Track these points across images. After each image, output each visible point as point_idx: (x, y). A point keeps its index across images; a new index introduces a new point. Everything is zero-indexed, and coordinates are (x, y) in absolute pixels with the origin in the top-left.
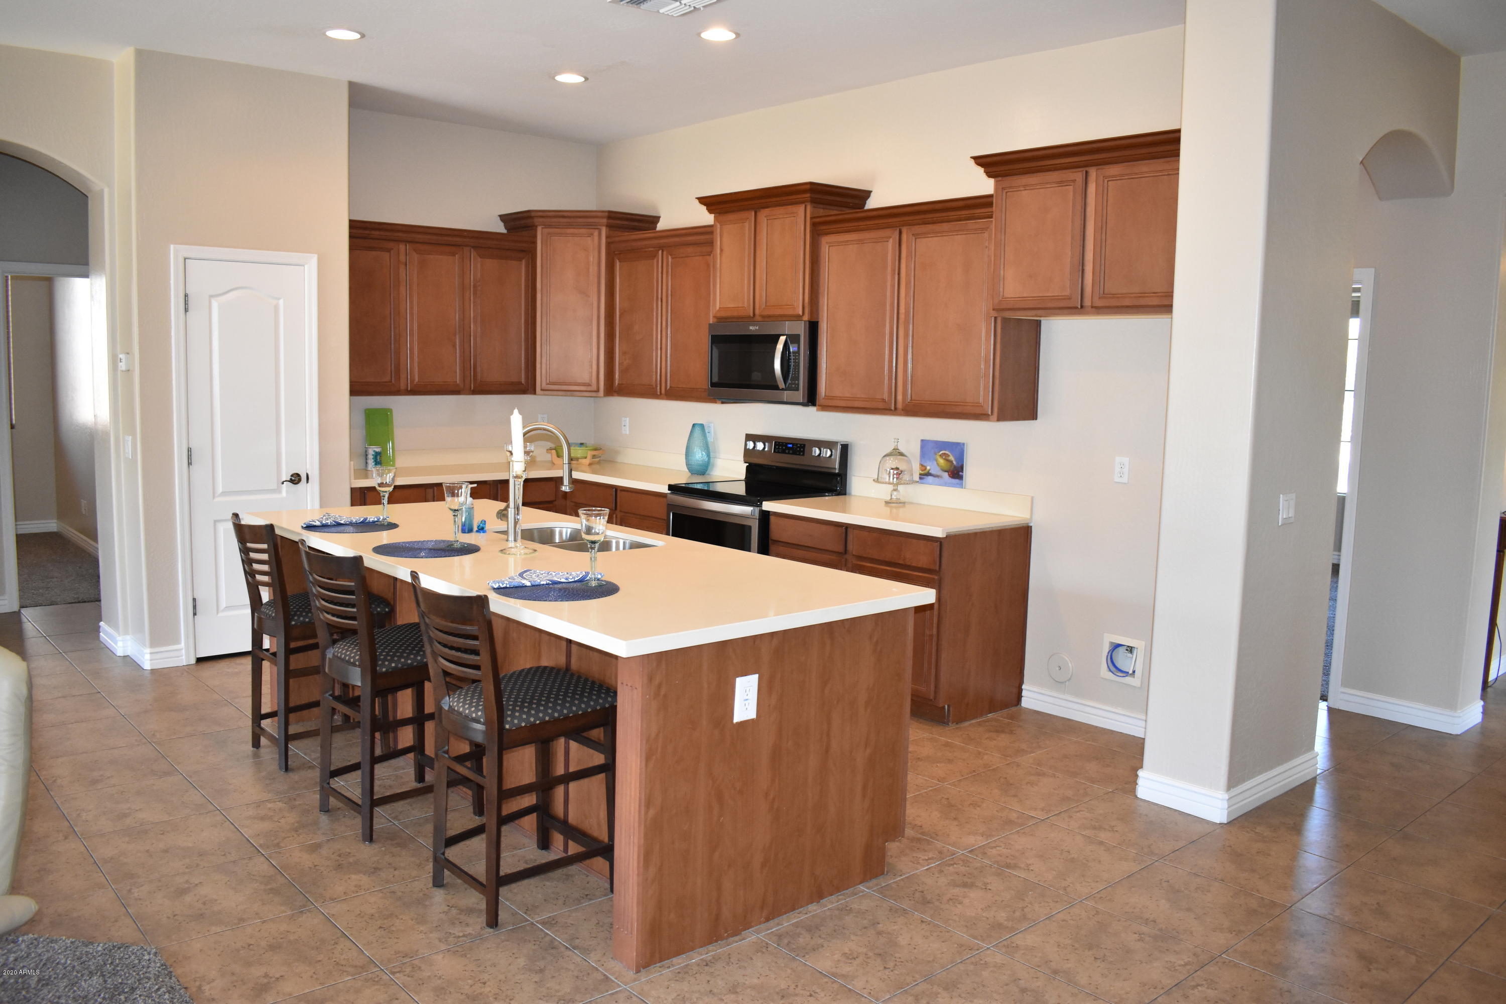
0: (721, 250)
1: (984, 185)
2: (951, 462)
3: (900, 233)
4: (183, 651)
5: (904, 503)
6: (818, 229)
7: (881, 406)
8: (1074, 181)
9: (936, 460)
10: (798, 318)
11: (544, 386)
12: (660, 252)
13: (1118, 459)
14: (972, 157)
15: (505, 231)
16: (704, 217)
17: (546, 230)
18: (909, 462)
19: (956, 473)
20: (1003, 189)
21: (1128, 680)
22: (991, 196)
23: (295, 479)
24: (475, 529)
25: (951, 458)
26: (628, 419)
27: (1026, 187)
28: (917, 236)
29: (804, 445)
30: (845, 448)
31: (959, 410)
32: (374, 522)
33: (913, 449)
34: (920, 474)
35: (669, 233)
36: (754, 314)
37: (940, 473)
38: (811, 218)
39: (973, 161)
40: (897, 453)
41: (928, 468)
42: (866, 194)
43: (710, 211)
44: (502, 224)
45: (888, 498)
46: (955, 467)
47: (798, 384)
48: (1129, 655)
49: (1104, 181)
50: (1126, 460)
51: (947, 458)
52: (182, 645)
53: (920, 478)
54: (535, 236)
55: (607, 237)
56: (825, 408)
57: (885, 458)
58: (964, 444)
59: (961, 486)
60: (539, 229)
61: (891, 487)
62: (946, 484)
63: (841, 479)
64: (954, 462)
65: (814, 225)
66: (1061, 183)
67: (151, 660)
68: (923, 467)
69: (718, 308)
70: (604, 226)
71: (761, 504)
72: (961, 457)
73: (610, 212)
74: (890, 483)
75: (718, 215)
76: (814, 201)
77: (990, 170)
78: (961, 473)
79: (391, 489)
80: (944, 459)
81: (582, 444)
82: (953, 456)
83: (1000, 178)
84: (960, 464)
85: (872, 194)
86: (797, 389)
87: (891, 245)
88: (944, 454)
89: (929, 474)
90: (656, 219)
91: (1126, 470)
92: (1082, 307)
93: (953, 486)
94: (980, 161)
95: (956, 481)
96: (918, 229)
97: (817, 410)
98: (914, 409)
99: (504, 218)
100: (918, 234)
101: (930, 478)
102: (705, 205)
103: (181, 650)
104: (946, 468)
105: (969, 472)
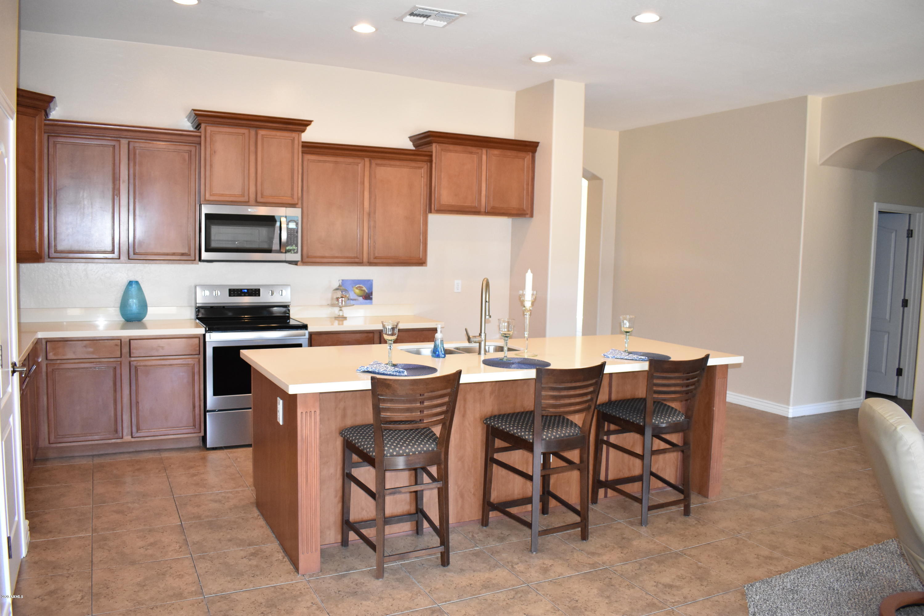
2: (364, 291)
9: (354, 291)
13: (456, 282)
19: (368, 297)
25: (364, 288)
37: (356, 297)
46: (367, 293)
51: (361, 289)
58: (372, 280)
59: (371, 303)
62: (361, 304)
64: (366, 291)
72: (370, 287)
78: (371, 297)
80: (360, 290)
82: (366, 288)
84: (370, 292)
88: (359, 287)
93: (366, 304)
95: (368, 301)
96: (379, 161)
104: (361, 294)
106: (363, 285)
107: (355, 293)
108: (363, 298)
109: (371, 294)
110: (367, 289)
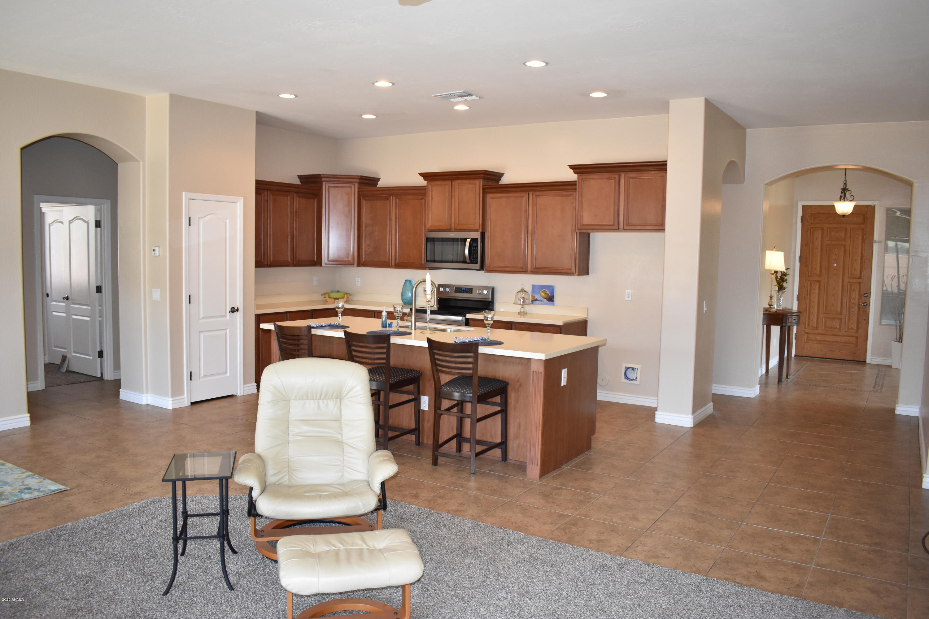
0: (432, 198)
1: (572, 176)
2: (548, 294)
3: (529, 194)
4: (186, 399)
5: (527, 313)
6: (486, 191)
7: (520, 270)
8: (615, 178)
9: (540, 294)
10: (476, 231)
11: (326, 262)
12: (391, 197)
13: (627, 291)
14: (568, 165)
15: (300, 183)
16: (422, 182)
17: (328, 185)
18: (529, 295)
19: (551, 299)
20: (582, 179)
21: (634, 382)
22: (576, 181)
23: (233, 310)
24: (388, 325)
25: (548, 292)
26: (360, 278)
27: (592, 179)
28: (537, 196)
29: (472, 289)
30: (493, 289)
31: (557, 271)
32: (333, 325)
33: (529, 289)
34: (532, 300)
35: (398, 188)
36: (451, 229)
38: (483, 186)
39: (568, 167)
40: (523, 291)
41: (536, 297)
42: (502, 175)
43: (425, 179)
44: (298, 180)
45: (519, 311)
47: (477, 261)
48: (633, 372)
49: (628, 179)
50: (630, 291)
52: (186, 395)
53: (532, 302)
54: (321, 187)
55: (358, 189)
56: (489, 271)
57: (519, 293)
58: (554, 286)
59: (553, 305)
60: (324, 183)
61: (520, 306)
62: (545, 304)
63: (492, 304)
64: (550, 294)
65: (483, 189)
66: (609, 178)
67: (172, 404)
68: (533, 297)
69: (430, 225)
70: (357, 182)
71: (466, 315)
73: (361, 176)
74: (520, 304)
75: (429, 181)
76: (484, 179)
77: (576, 171)
79: (343, 310)
80: (544, 293)
81: (338, 291)
83: (580, 174)
84: (552, 295)
85: (504, 175)
86: (477, 263)
87: (524, 200)
89: (536, 300)
90: (378, 180)
91: (630, 295)
92: (619, 229)
93: (549, 304)
94: (571, 167)
97: (485, 272)
98: (537, 271)
99: (300, 177)
100: (538, 196)
101: (537, 302)
102: (422, 176)
103: (184, 398)
104: (546, 296)
105: (556, 298)
106: (547, 289)
107: (541, 295)
108: (547, 300)
109: (553, 297)
110: (550, 293)
